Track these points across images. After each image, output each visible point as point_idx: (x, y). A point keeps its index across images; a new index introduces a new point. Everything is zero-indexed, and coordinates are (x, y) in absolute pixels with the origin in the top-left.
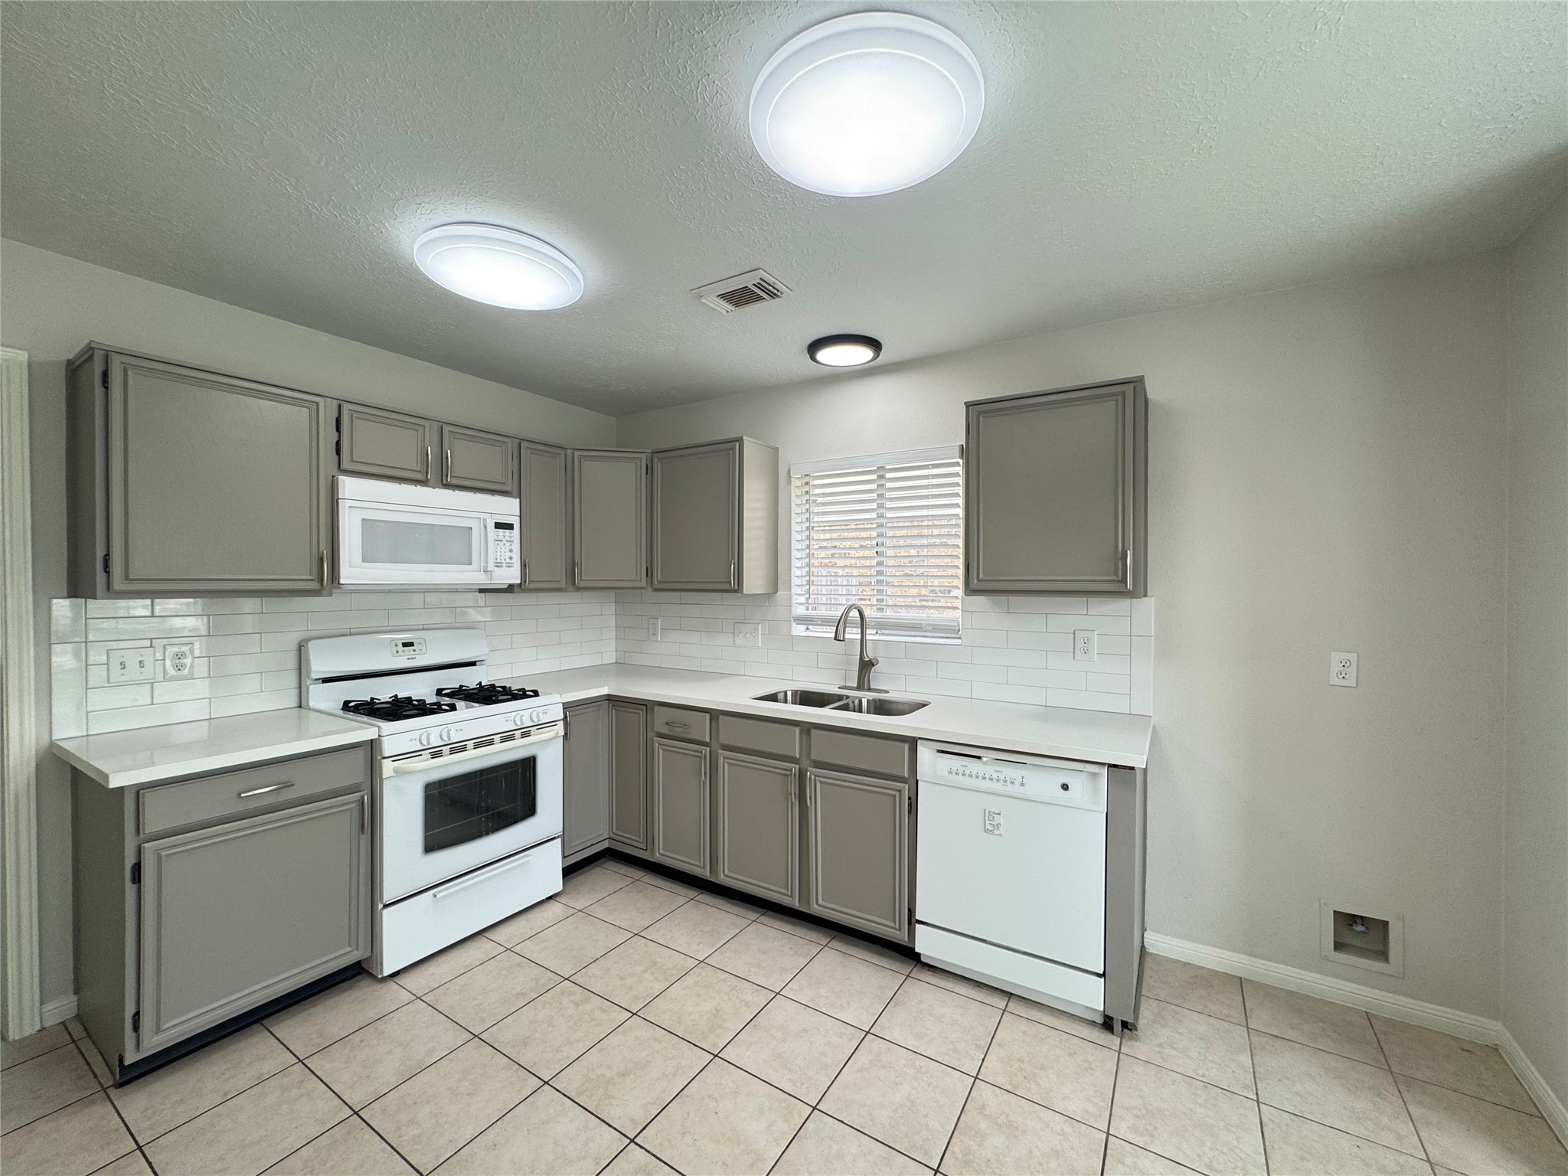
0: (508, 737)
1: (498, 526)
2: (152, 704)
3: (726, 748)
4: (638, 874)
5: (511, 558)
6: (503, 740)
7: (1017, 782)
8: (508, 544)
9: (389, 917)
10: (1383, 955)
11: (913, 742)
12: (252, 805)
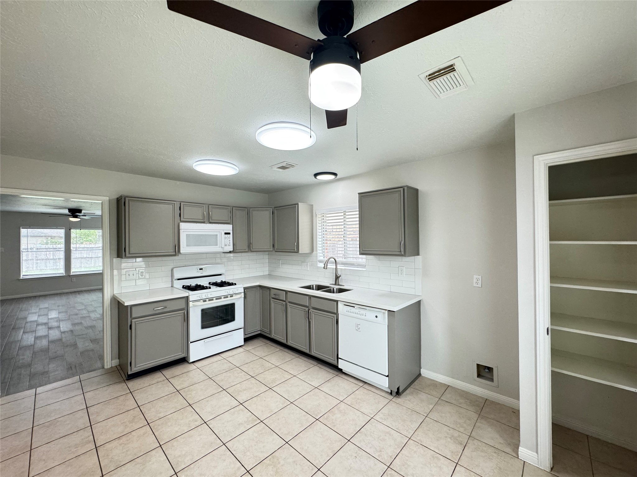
0: (226, 297)
1: (226, 233)
2: (136, 285)
3: (290, 302)
4: (268, 342)
5: (230, 243)
6: (224, 298)
7: (364, 315)
8: (228, 239)
9: (191, 345)
10: (492, 380)
11: (337, 301)
12: (157, 312)
